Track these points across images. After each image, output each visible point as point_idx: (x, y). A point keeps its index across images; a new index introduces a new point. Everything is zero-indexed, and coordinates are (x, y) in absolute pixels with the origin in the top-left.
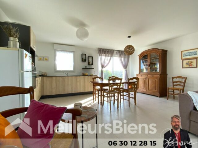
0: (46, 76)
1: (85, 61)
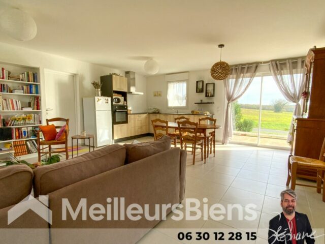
1: (201, 91)
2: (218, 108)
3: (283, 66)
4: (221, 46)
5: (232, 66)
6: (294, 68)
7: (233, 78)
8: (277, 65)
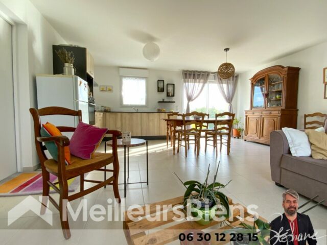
0: (110, 112)
1: (162, 90)
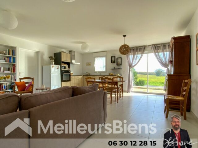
1: (114, 62)
2: (124, 71)
3: (159, 48)
4: (125, 36)
5: (131, 48)
6: (164, 49)
7: (132, 55)
8: (155, 47)
